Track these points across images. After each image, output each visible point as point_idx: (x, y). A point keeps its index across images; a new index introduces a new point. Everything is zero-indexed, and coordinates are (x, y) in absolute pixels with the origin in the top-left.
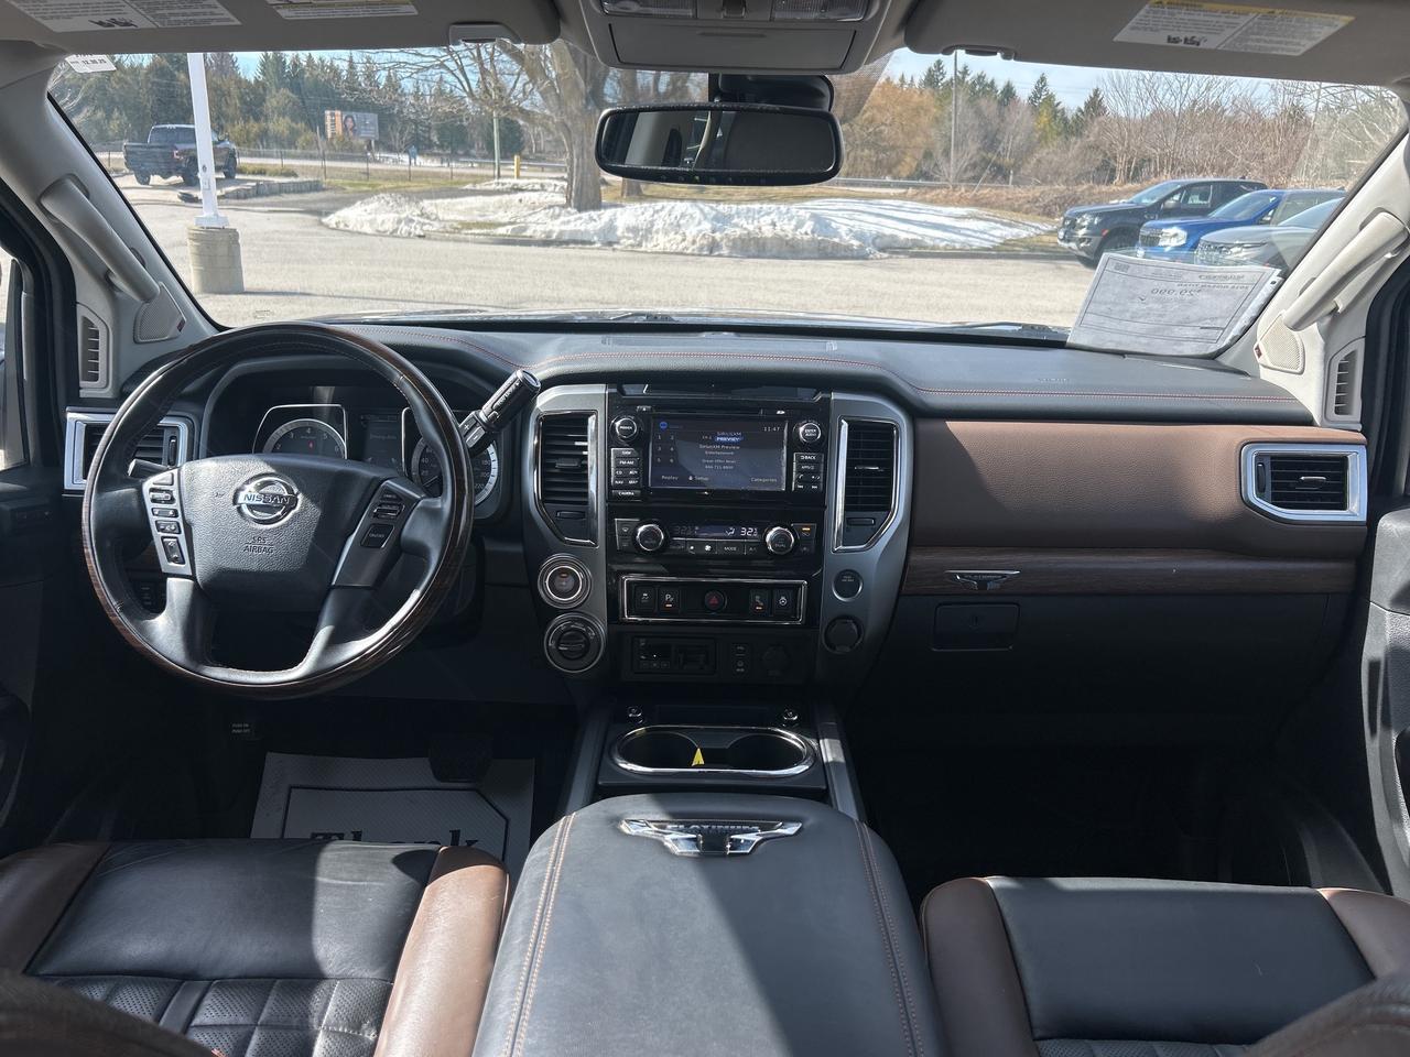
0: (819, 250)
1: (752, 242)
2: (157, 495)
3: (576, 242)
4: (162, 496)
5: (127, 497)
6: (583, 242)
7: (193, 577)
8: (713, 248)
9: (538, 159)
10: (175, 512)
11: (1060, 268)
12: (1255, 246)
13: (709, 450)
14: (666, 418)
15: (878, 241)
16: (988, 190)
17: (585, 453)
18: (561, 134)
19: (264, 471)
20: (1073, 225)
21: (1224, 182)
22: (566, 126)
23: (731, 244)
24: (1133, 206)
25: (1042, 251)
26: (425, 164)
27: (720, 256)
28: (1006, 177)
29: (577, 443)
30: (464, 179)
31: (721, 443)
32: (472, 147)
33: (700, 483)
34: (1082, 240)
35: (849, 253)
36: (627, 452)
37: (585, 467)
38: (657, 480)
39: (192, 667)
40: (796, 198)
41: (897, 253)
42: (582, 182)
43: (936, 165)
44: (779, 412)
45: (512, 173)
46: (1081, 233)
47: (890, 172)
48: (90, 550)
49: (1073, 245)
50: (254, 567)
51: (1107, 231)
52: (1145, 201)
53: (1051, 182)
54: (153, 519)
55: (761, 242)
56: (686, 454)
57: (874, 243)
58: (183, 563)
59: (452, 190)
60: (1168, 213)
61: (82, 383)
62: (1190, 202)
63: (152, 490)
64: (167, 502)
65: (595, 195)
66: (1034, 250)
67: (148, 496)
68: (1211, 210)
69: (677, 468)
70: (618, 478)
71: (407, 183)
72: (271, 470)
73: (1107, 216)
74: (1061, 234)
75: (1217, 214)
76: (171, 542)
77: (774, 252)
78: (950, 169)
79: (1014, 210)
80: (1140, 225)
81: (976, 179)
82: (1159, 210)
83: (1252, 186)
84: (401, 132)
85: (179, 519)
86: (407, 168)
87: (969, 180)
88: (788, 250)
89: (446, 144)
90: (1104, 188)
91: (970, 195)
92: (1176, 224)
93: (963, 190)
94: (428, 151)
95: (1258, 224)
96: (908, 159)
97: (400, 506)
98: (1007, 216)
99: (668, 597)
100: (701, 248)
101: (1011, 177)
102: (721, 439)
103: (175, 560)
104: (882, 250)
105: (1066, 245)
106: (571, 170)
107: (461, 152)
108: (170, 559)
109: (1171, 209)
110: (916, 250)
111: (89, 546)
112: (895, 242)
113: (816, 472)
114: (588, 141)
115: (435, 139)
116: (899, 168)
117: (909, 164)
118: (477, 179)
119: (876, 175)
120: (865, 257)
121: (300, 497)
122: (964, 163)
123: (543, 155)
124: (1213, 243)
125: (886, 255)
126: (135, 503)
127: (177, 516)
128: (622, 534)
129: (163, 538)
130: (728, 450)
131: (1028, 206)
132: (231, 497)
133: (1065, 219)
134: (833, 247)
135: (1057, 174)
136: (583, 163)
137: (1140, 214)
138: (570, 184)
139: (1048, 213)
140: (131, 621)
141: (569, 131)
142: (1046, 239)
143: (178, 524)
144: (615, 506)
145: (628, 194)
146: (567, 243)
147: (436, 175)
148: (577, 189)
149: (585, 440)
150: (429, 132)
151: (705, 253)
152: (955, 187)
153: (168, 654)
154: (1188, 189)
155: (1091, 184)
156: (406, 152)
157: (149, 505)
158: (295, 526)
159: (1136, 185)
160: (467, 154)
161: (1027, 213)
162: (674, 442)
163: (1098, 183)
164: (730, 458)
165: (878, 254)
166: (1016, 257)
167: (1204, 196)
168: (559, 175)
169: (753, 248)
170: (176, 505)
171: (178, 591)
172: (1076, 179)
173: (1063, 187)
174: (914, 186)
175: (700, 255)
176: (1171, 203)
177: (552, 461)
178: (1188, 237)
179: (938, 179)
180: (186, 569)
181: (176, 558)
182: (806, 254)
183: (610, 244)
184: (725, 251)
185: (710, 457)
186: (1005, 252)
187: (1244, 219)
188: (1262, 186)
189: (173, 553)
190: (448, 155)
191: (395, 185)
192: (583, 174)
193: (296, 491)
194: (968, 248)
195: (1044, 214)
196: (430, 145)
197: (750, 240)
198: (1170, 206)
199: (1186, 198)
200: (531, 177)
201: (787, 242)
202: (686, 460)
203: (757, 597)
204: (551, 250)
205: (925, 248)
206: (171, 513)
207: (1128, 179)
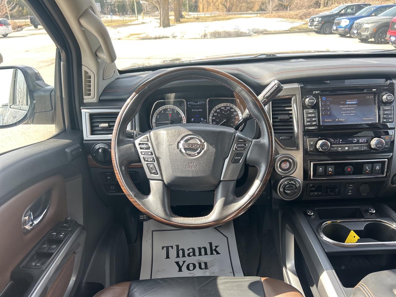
0: (236, 34)
1: (217, 33)
2: (142, 146)
3: (164, 37)
4: (145, 146)
5: (130, 148)
6: (167, 37)
7: (162, 180)
8: (205, 36)
9: (147, 14)
10: (152, 153)
11: (309, 35)
12: (372, 23)
13: (344, 108)
14: (325, 95)
15: (254, 30)
16: (282, 13)
17: (290, 112)
18: (157, 5)
19: (188, 133)
20: (313, 21)
21: (358, 4)
22: (158, 2)
23: (210, 34)
24: (331, 14)
25: (303, 30)
26: (116, 18)
27: (207, 38)
28: (287, 9)
29: (287, 108)
30: (127, 21)
31: (349, 104)
32: (128, 11)
33: (341, 122)
34: (316, 25)
35: (246, 35)
36: (311, 111)
37: (291, 118)
38: (323, 122)
39: (168, 219)
40: (226, 19)
41: (260, 34)
42: (164, 19)
43: (266, 6)
44: (373, 90)
45: (141, 18)
46: (315, 23)
47: (251, 10)
48: (118, 172)
49: (313, 27)
50: (190, 175)
51: (323, 22)
52: (334, 12)
53: (301, 9)
54: (141, 157)
55: (219, 33)
56: (335, 110)
57: (252, 31)
58: (157, 174)
59: (124, 25)
60: (342, 15)
61: (85, 97)
62: (348, 11)
63: (140, 144)
64: (147, 149)
65: (168, 23)
66: (300, 30)
67: (138, 147)
68: (356, 13)
69: (331, 115)
70: (308, 122)
71: (111, 24)
72: (190, 133)
73: (323, 17)
74: (309, 24)
75: (357, 14)
76: (151, 166)
77: (223, 36)
78: (270, 7)
79: (291, 18)
80: (334, 19)
81: (278, 10)
82: (339, 14)
83: (366, 5)
84: (107, 8)
85: (154, 156)
86: (111, 19)
87: (276, 10)
88: (228, 35)
89: (120, 11)
90: (317, 9)
91: (277, 15)
92: (345, 18)
93: (274, 13)
94: (115, 14)
95: (370, 16)
96: (256, 5)
97: (245, 145)
98: (291, 20)
99: (330, 169)
100: (202, 36)
101: (288, 8)
102: (349, 103)
103: (154, 173)
104: (255, 33)
105: (310, 27)
106: (161, 15)
107: (125, 14)
108: (151, 173)
109: (343, 14)
110: (265, 32)
111: (117, 170)
112: (259, 30)
113: (391, 114)
114: (165, 6)
115: (117, 10)
116: (254, 8)
117: (257, 7)
118: (131, 21)
119: (247, 11)
120: (250, 36)
121: (205, 144)
122: (274, 5)
123: (149, 12)
124: (359, 23)
125: (256, 34)
126: (133, 150)
127: (152, 155)
128: (311, 145)
129: (147, 164)
130: (352, 107)
131: (295, 17)
132: (176, 146)
133: (310, 19)
134: (241, 33)
135: (302, 6)
136: (164, 13)
137: (333, 16)
138: (161, 20)
139: (301, 18)
140: (139, 201)
141: (159, 4)
142: (303, 26)
143: (153, 158)
144: (307, 133)
145: (177, 22)
146: (162, 38)
147: (118, 21)
148: (163, 21)
149: (291, 106)
150: (115, 8)
151: (203, 38)
152: (272, 13)
153: (157, 214)
154: (348, 7)
155: (314, 8)
156: (109, 14)
157: (139, 151)
158: (206, 156)
159: (327, 8)
160: (127, 14)
161: (295, 19)
162: (329, 105)
163: (315, 8)
164: (353, 110)
165: (254, 34)
166: (296, 32)
167: (352, 10)
168: (157, 18)
169: (216, 35)
170: (151, 149)
171: (155, 186)
172: (308, 7)
173: (305, 10)
174: (260, 13)
175: (201, 38)
176: (343, 12)
177: (277, 116)
178: (350, 22)
179: (267, 11)
180: (158, 176)
181: (154, 172)
182: (233, 36)
183: (174, 37)
184: (209, 37)
185: (344, 111)
186: (291, 31)
187: (366, 15)
188: (370, 5)
189: (152, 170)
190: (121, 14)
191: (108, 24)
192: (164, 17)
193: (203, 141)
194: (281, 31)
195: (300, 19)
196: (116, 12)
197: (216, 33)
198: (342, 13)
199: (347, 10)
200: (147, 19)
201: (227, 32)
202: (335, 113)
203: (367, 167)
204: (158, 40)
205: (268, 31)
206: (150, 153)
207: (324, 6)
